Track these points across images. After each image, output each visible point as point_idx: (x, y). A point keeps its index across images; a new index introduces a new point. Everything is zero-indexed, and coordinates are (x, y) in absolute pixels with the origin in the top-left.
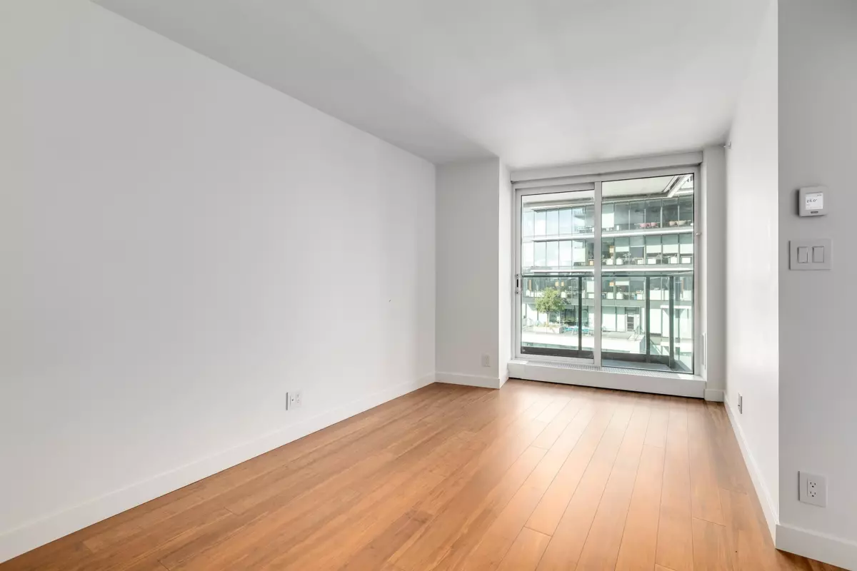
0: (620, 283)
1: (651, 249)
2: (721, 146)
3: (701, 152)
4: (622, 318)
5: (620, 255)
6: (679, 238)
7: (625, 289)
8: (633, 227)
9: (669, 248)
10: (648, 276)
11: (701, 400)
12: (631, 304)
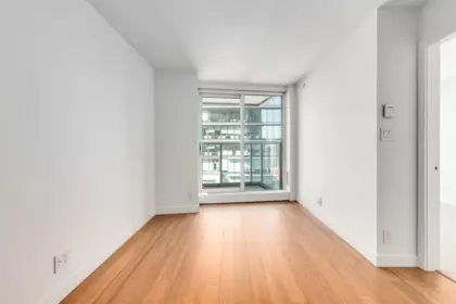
0: (210, 147)
1: (223, 132)
2: (295, 85)
3: (286, 87)
4: (211, 164)
5: (210, 134)
6: (234, 127)
7: (213, 150)
8: (216, 121)
9: (231, 132)
10: (221, 144)
11: (288, 201)
12: (215, 157)
